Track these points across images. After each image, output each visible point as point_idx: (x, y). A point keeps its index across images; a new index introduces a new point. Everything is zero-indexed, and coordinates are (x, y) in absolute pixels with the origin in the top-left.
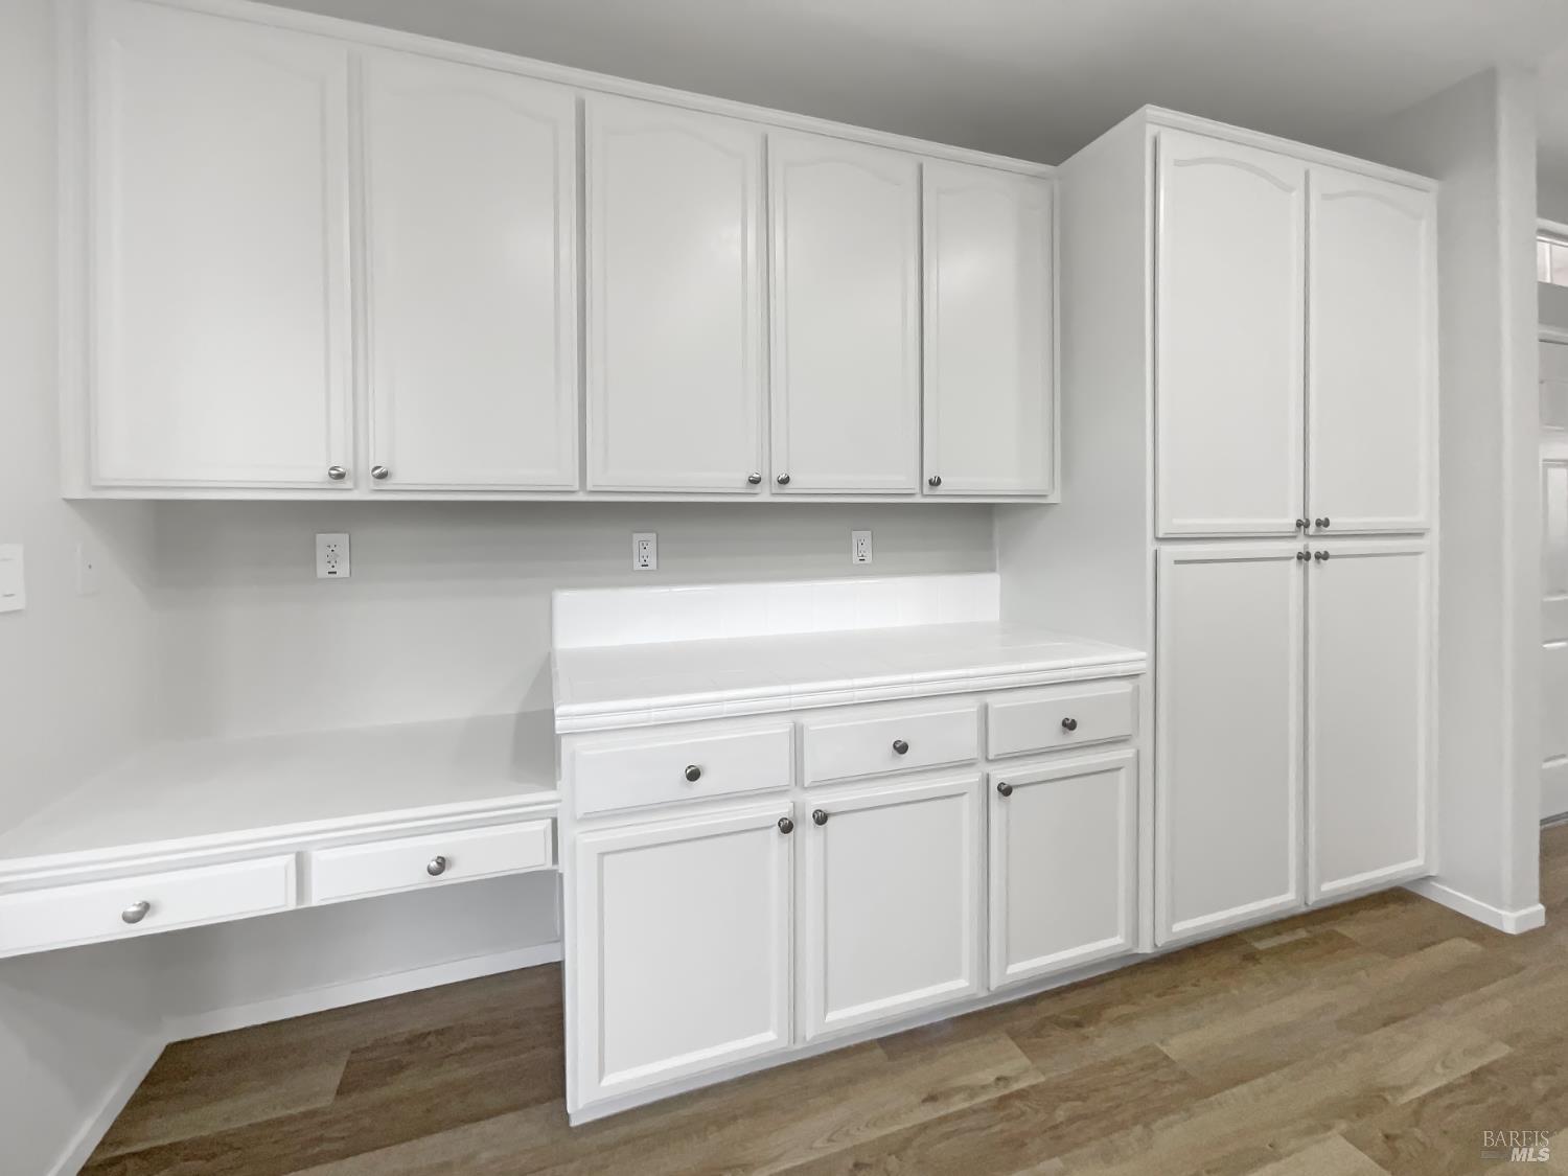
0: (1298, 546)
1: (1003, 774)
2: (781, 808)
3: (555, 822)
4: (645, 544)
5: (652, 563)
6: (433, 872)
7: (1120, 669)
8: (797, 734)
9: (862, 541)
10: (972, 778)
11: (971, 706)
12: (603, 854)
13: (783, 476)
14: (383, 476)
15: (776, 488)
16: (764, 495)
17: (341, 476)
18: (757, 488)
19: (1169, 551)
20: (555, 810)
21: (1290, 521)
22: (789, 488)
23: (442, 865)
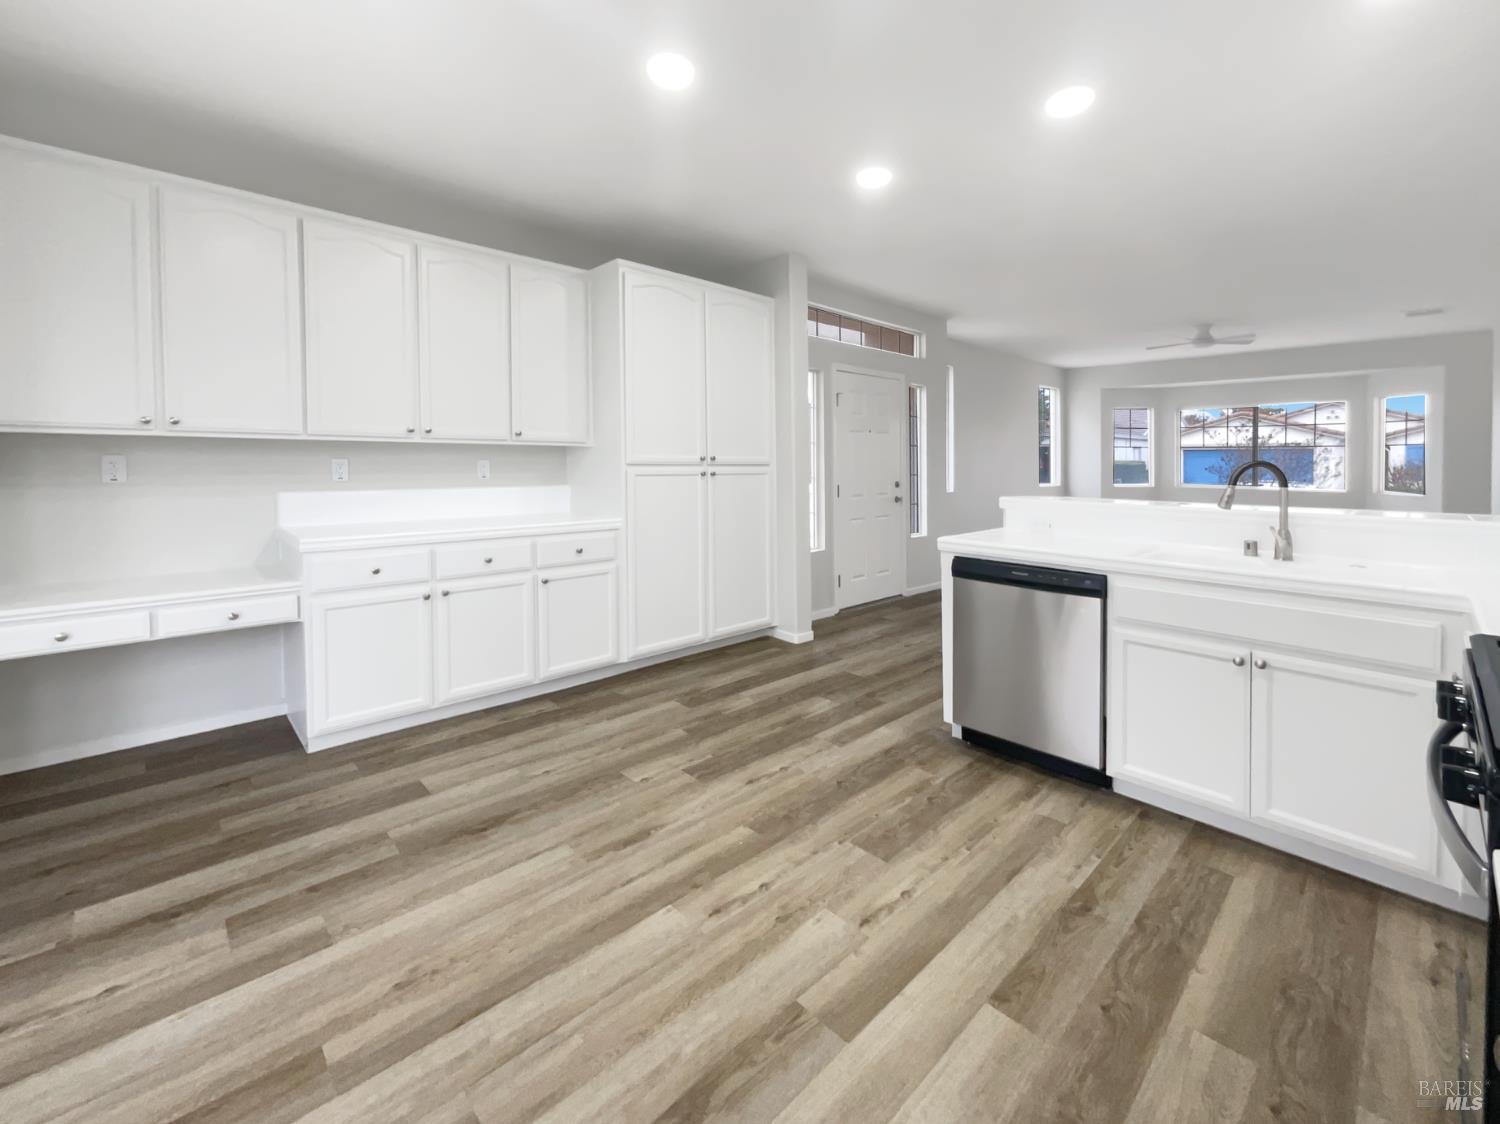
0: (701, 469)
1: (544, 575)
2: (424, 590)
3: (299, 598)
4: (340, 466)
5: (346, 477)
6: (231, 619)
7: (607, 526)
8: (433, 554)
9: (484, 466)
10: (527, 576)
11: (528, 542)
12: (328, 610)
13: (428, 429)
14: (175, 423)
15: (425, 435)
16: (416, 438)
17: (147, 422)
18: (412, 435)
19: (633, 470)
20: (298, 591)
21: (697, 458)
22: (431, 434)
23: (235, 617)
